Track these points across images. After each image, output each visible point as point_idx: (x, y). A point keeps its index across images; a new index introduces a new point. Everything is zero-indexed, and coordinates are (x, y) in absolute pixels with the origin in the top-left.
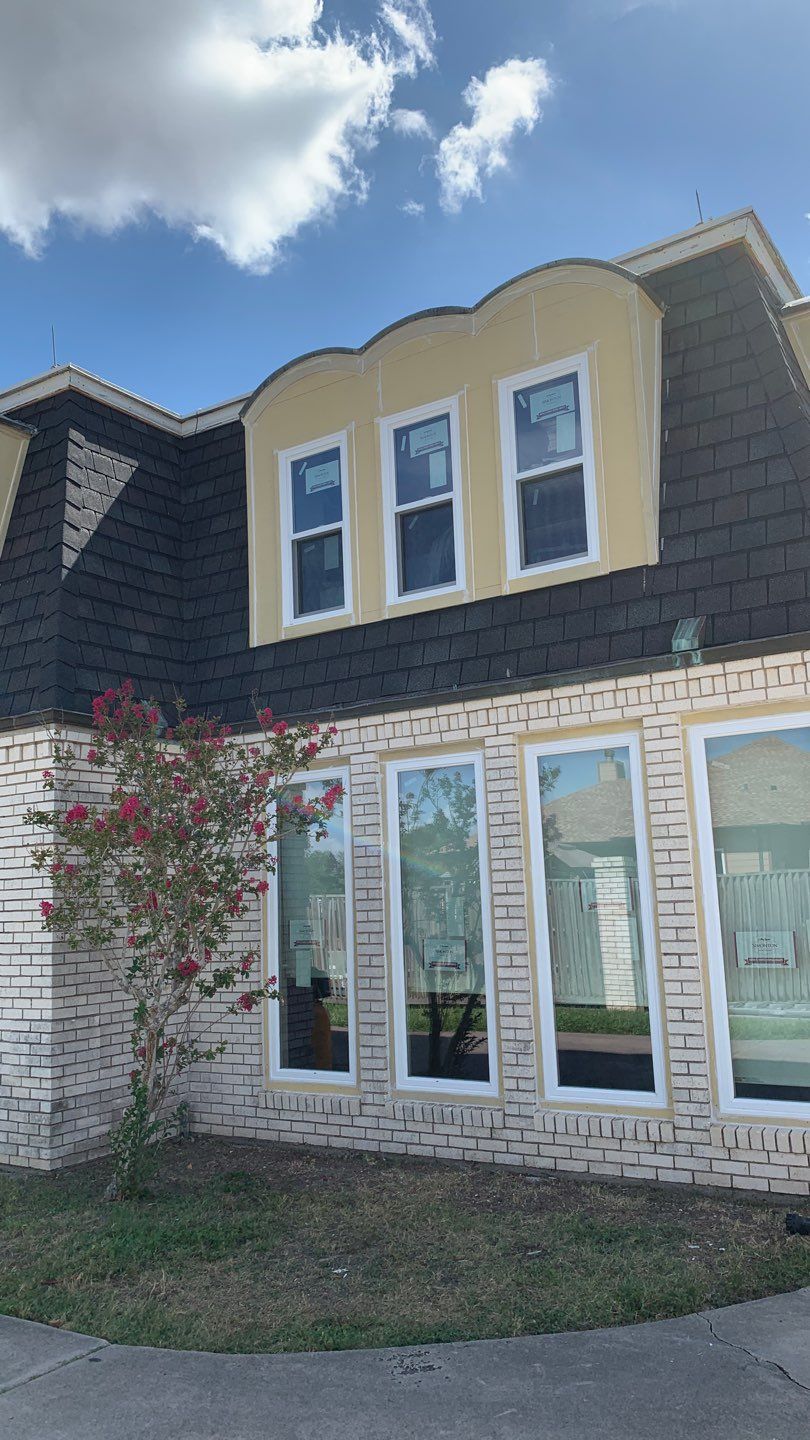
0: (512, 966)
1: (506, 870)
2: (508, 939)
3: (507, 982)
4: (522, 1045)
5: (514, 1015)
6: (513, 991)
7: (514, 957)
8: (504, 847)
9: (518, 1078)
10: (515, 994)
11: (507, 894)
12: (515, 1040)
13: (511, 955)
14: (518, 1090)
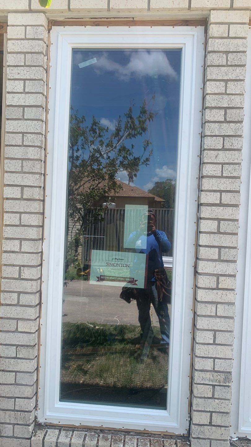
0: (218, 288)
1: (222, 177)
2: (216, 257)
3: (209, 306)
4: (222, 377)
5: (214, 343)
6: (216, 316)
7: (221, 279)
8: (224, 149)
9: (211, 412)
10: (218, 320)
11: (221, 205)
12: (214, 371)
13: (218, 276)
14: (210, 424)
